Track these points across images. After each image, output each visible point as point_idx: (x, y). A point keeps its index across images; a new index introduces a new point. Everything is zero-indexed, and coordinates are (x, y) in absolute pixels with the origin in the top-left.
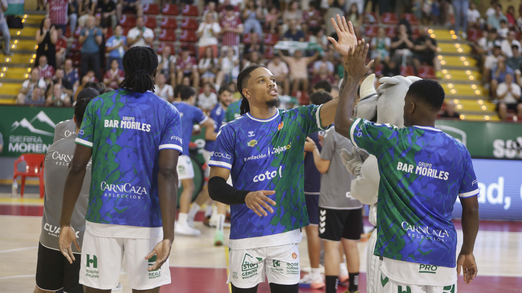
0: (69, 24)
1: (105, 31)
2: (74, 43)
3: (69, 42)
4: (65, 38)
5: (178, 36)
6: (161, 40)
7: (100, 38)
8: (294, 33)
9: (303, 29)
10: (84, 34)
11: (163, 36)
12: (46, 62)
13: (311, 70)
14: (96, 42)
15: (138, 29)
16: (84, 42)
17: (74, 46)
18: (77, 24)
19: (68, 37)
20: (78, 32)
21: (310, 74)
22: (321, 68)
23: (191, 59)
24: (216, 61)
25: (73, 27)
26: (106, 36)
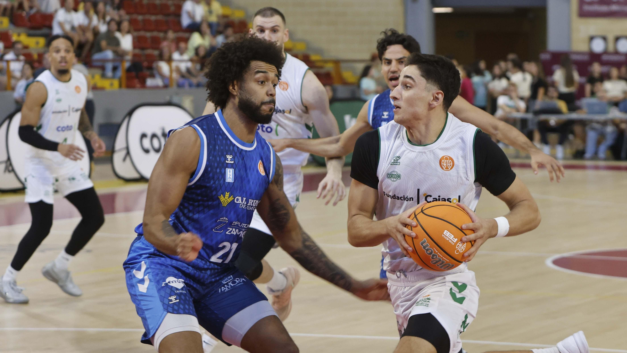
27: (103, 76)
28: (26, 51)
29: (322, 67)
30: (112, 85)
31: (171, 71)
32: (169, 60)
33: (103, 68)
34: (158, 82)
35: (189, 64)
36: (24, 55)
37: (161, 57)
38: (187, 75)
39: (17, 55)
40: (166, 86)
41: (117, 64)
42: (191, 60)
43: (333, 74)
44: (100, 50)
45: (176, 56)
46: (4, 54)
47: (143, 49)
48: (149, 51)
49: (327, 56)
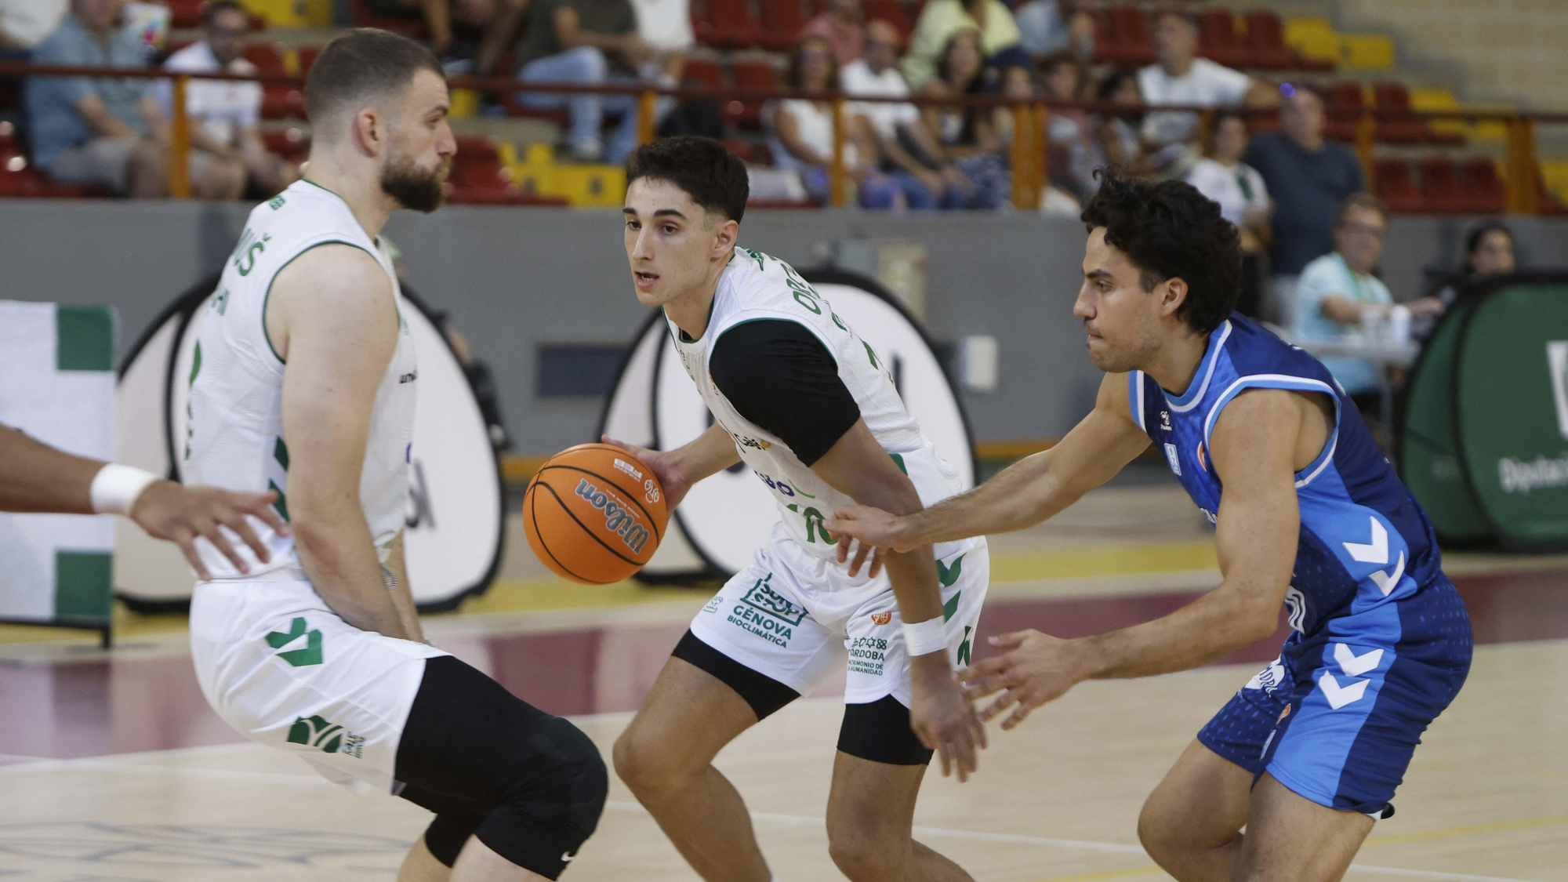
27: (564, 151)
28: (258, 39)
29: (1457, 141)
30: (596, 188)
31: (840, 136)
32: (831, 95)
33: (563, 119)
34: (786, 182)
35: (909, 114)
36: (250, 55)
37: (796, 86)
38: (900, 156)
39: (222, 57)
40: (814, 202)
41: (619, 103)
42: (918, 99)
43: (1502, 169)
44: (554, 46)
45: (857, 78)
46: (171, 48)
47: (726, 45)
48: (754, 57)
49: (1478, 97)
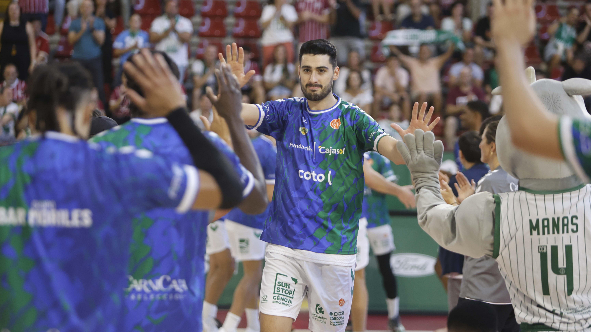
0: (52, 12)
1: (112, 23)
2: (60, 43)
3: (53, 42)
4: (45, 36)
5: (229, 29)
6: (202, 35)
7: (101, 35)
8: (417, 19)
9: (431, 12)
10: (77, 29)
11: (205, 29)
12: (16, 75)
13: (446, 79)
14: (95, 41)
15: (167, 19)
16: (77, 43)
17: (61, 49)
18: (66, 12)
19: (51, 33)
20: (68, 25)
21: (445, 85)
22: (461, 75)
23: (251, 66)
24: (291, 68)
25: (59, 16)
26: (113, 30)
